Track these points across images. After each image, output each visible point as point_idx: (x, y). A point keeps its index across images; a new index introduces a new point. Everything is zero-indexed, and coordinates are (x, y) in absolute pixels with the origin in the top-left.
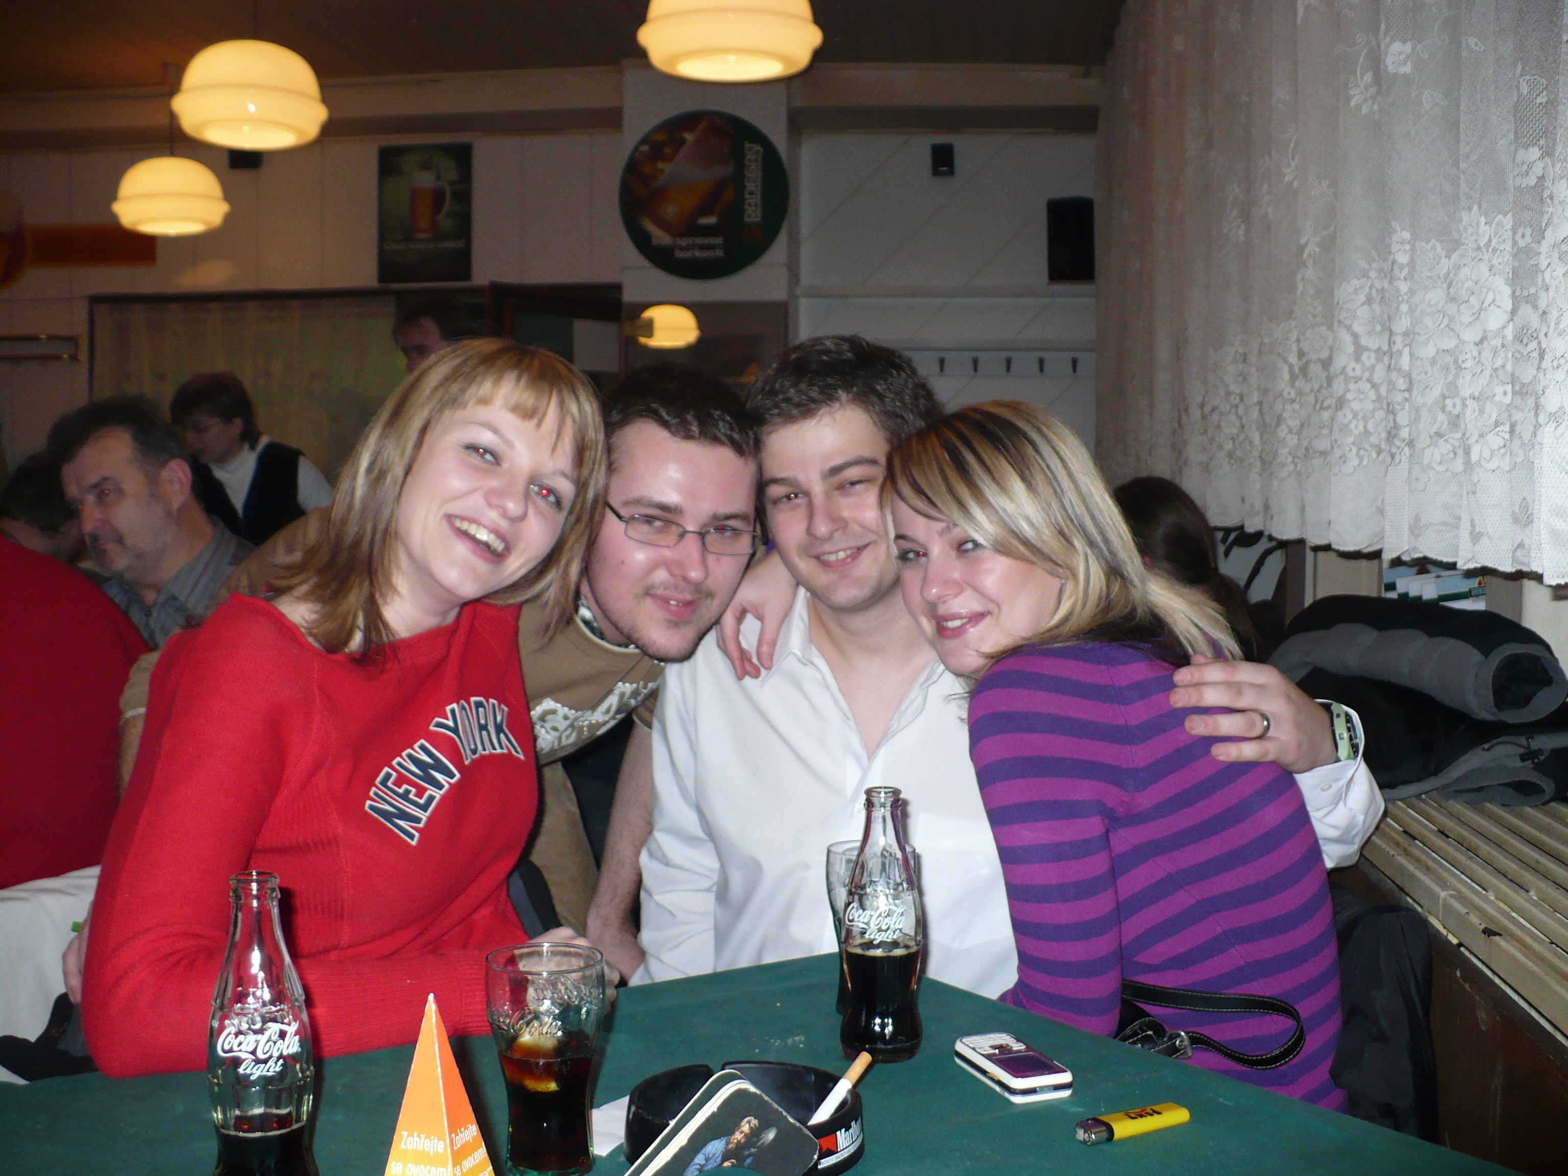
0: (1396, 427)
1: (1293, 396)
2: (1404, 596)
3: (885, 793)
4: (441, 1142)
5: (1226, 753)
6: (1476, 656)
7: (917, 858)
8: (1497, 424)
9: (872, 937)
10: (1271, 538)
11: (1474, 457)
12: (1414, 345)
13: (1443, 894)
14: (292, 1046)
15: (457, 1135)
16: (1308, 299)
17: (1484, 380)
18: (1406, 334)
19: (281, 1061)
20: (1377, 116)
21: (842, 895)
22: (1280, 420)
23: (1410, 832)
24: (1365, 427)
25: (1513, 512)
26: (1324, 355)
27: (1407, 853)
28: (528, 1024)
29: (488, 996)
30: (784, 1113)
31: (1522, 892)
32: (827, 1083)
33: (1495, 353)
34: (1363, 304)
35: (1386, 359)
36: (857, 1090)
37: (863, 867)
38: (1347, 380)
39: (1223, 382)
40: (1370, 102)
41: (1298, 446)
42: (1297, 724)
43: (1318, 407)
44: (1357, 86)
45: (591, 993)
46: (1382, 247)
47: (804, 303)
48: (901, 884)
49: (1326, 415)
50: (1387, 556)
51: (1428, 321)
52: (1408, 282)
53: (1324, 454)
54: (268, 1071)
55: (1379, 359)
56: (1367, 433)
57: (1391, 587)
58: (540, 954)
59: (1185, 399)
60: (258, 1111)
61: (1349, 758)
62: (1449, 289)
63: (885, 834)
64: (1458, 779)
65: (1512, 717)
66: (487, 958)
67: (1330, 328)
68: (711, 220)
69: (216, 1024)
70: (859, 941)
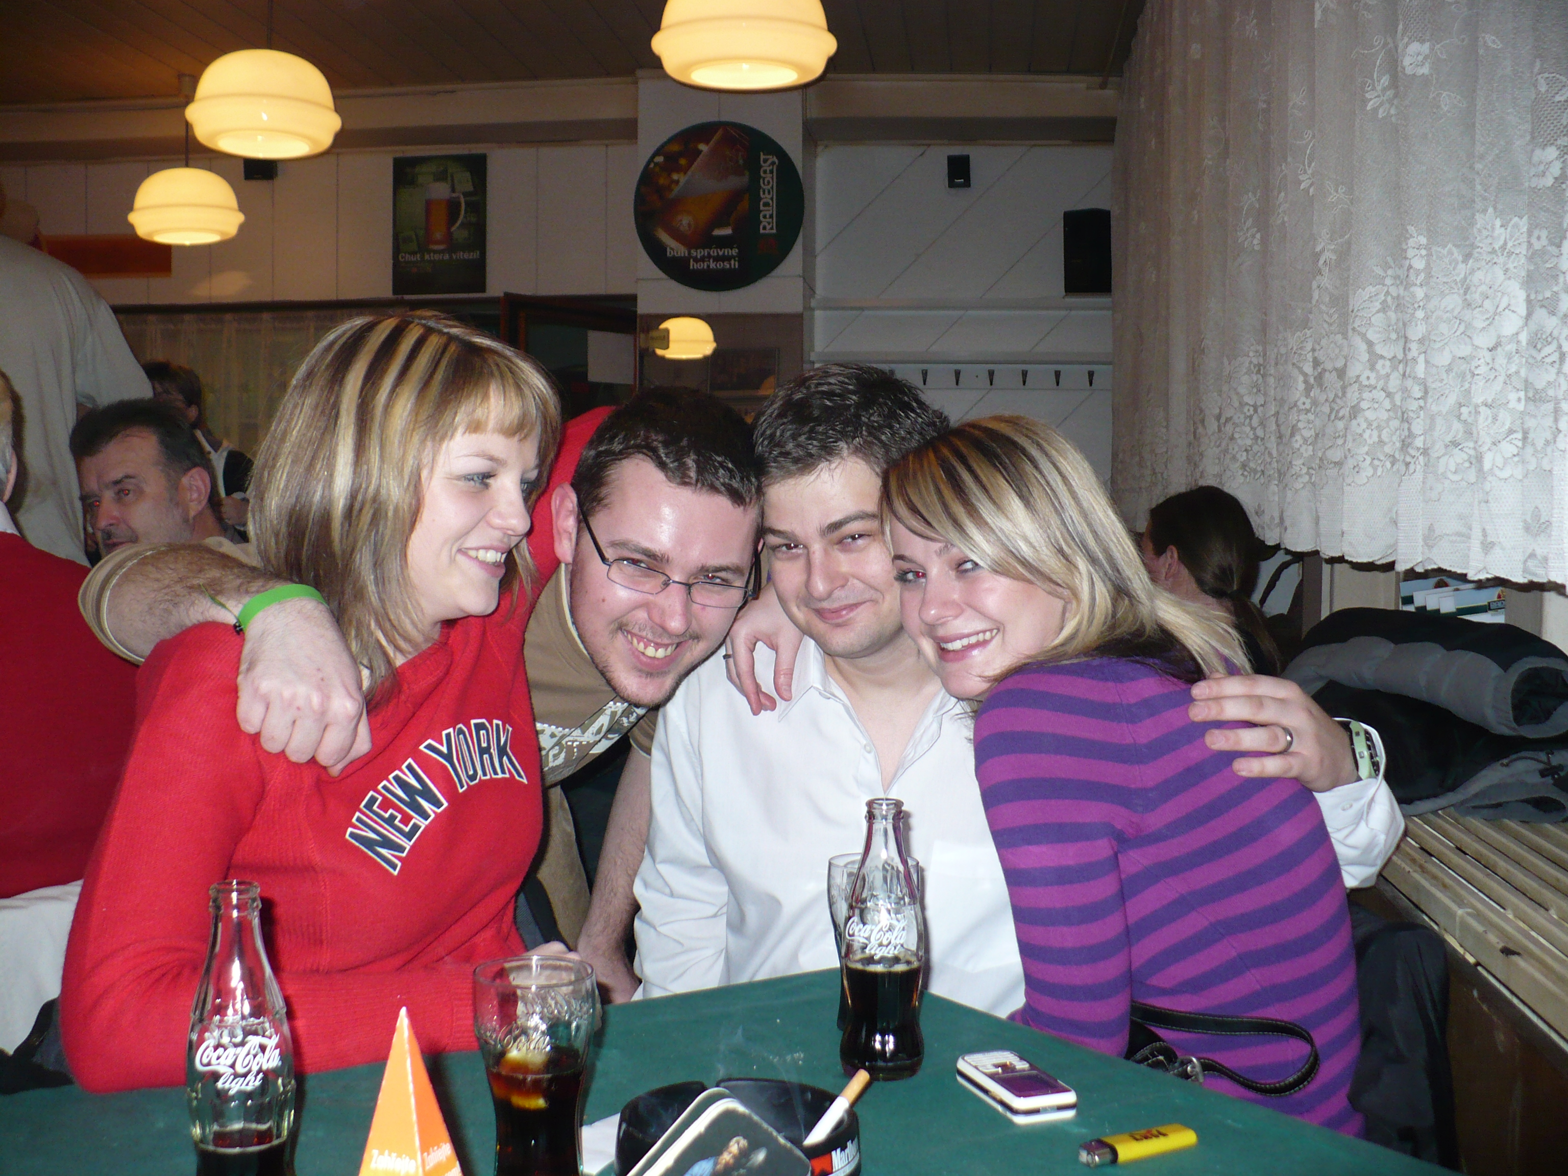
0: (1411, 435)
1: (1308, 406)
2: (1423, 609)
3: (887, 805)
4: (413, 1161)
5: (1248, 768)
6: (1494, 669)
7: (920, 871)
8: (1511, 431)
9: (873, 952)
10: (1288, 552)
11: (1487, 465)
12: (1428, 352)
13: (1460, 912)
14: (272, 1060)
15: (428, 1154)
16: (1323, 308)
17: (1498, 386)
18: (1421, 341)
19: (261, 1075)
20: (1393, 119)
21: (842, 909)
22: (1294, 430)
23: (1426, 848)
24: (1379, 436)
25: (1525, 521)
26: (1340, 364)
27: (1423, 870)
28: (515, 1040)
29: (475, 1011)
30: (775, 1133)
31: (1542, 911)
32: (822, 1102)
33: (1509, 358)
34: (1378, 312)
35: (1401, 367)
36: (854, 1109)
37: (864, 879)
38: (1361, 388)
39: (1238, 394)
40: (1387, 105)
41: (1313, 456)
42: (1319, 740)
43: (1333, 417)
44: (1374, 89)
45: (581, 1008)
46: (1398, 253)
47: (818, 314)
48: (903, 899)
49: (1340, 425)
50: (1401, 567)
51: (1444, 328)
52: (1424, 288)
53: (1339, 464)
54: (247, 1085)
55: (1394, 368)
56: (1381, 442)
57: (1409, 600)
58: (529, 967)
59: (1201, 411)
60: (237, 1126)
61: (1370, 776)
62: (1465, 294)
63: (886, 848)
64: (1476, 796)
65: (1530, 732)
66: (475, 971)
67: (1345, 336)
68: (728, 231)
69: (194, 1037)
70: (859, 956)
